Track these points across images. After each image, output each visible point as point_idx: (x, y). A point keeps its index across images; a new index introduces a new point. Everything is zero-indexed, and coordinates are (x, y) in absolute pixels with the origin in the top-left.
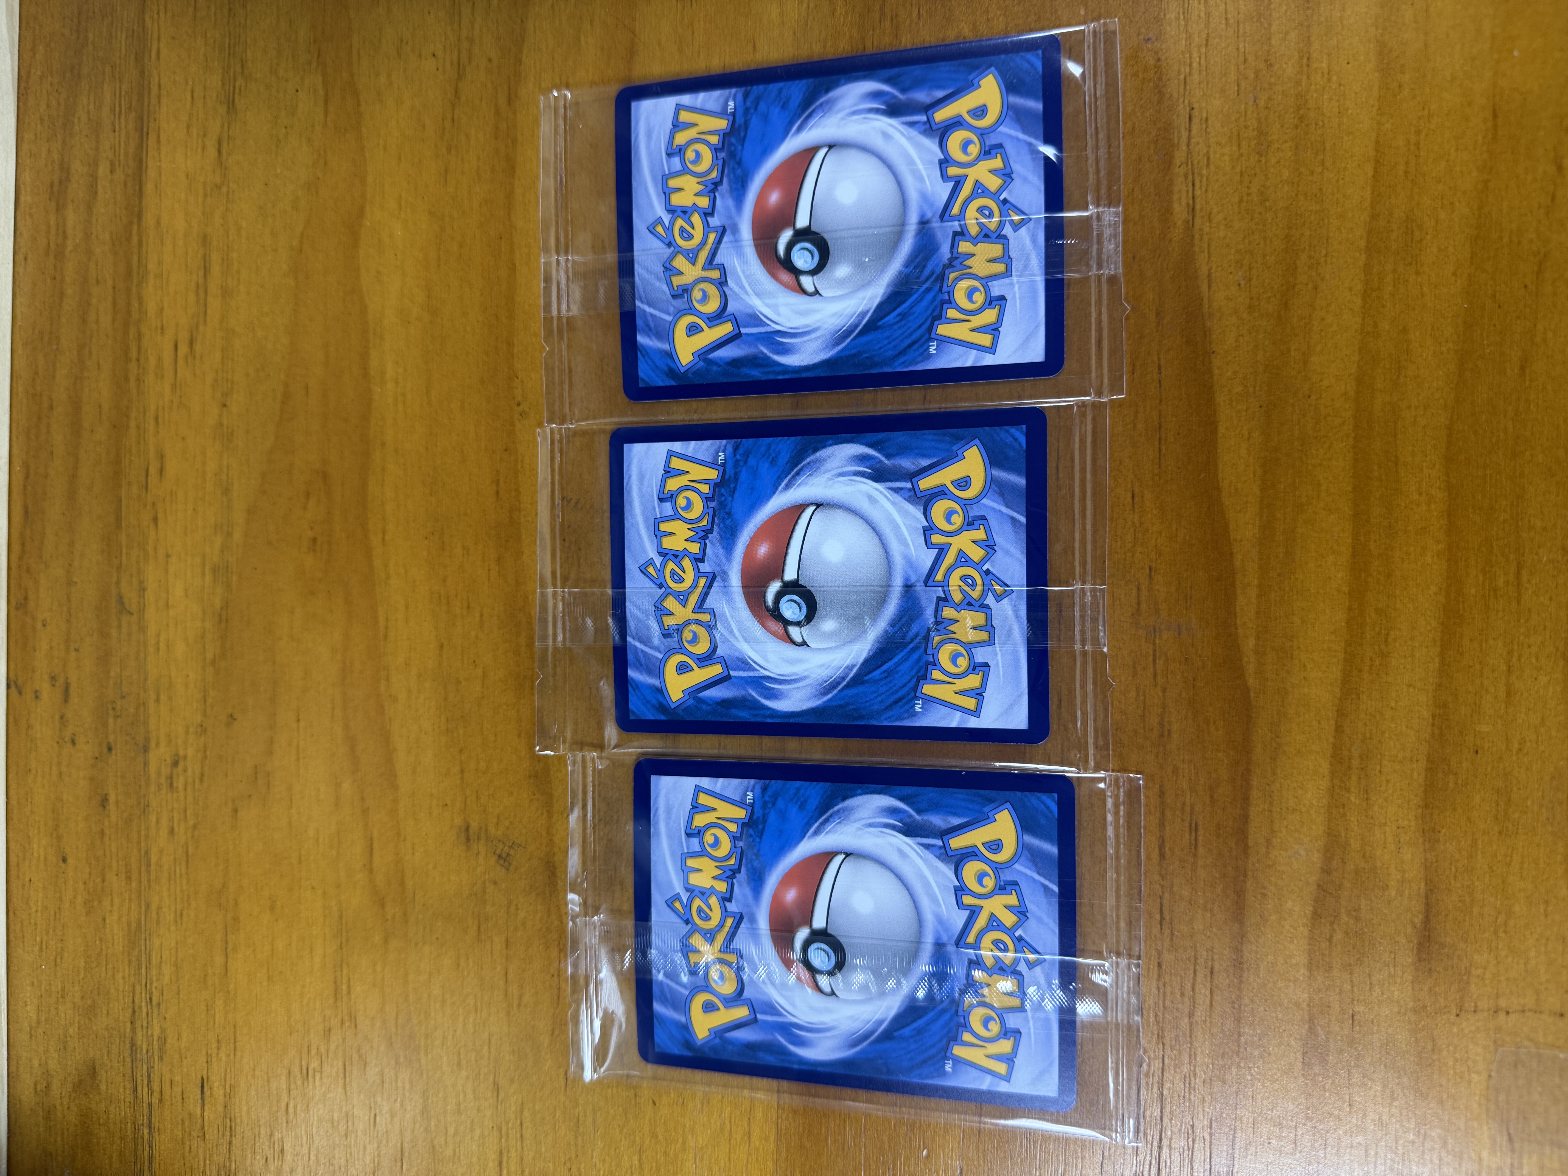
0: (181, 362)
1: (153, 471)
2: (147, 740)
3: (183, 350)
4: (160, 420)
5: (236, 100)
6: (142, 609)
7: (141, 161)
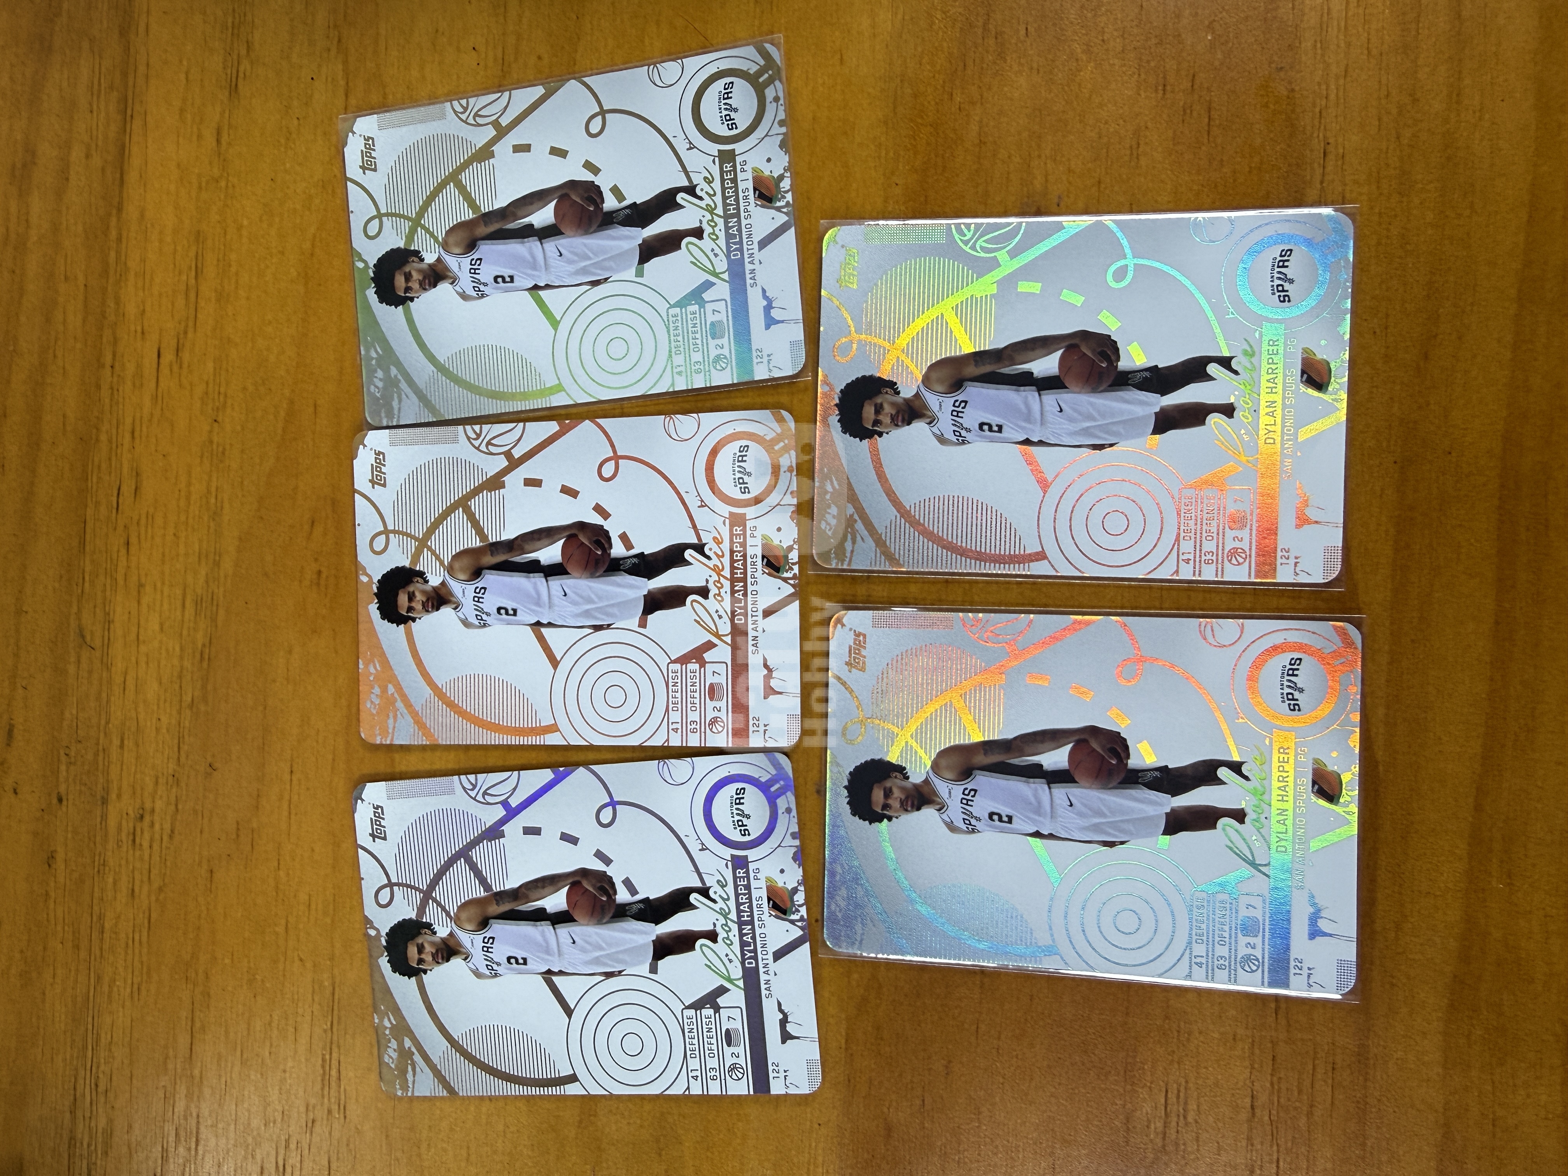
0: (165, 371)
1: (127, 490)
2: (106, 789)
3: (168, 357)
4: (137, 434)
5: (240, 86)
6: (107, 644)
7: (123, 148)
